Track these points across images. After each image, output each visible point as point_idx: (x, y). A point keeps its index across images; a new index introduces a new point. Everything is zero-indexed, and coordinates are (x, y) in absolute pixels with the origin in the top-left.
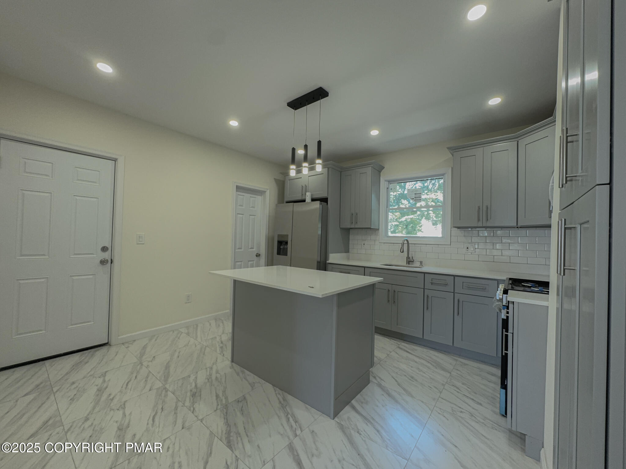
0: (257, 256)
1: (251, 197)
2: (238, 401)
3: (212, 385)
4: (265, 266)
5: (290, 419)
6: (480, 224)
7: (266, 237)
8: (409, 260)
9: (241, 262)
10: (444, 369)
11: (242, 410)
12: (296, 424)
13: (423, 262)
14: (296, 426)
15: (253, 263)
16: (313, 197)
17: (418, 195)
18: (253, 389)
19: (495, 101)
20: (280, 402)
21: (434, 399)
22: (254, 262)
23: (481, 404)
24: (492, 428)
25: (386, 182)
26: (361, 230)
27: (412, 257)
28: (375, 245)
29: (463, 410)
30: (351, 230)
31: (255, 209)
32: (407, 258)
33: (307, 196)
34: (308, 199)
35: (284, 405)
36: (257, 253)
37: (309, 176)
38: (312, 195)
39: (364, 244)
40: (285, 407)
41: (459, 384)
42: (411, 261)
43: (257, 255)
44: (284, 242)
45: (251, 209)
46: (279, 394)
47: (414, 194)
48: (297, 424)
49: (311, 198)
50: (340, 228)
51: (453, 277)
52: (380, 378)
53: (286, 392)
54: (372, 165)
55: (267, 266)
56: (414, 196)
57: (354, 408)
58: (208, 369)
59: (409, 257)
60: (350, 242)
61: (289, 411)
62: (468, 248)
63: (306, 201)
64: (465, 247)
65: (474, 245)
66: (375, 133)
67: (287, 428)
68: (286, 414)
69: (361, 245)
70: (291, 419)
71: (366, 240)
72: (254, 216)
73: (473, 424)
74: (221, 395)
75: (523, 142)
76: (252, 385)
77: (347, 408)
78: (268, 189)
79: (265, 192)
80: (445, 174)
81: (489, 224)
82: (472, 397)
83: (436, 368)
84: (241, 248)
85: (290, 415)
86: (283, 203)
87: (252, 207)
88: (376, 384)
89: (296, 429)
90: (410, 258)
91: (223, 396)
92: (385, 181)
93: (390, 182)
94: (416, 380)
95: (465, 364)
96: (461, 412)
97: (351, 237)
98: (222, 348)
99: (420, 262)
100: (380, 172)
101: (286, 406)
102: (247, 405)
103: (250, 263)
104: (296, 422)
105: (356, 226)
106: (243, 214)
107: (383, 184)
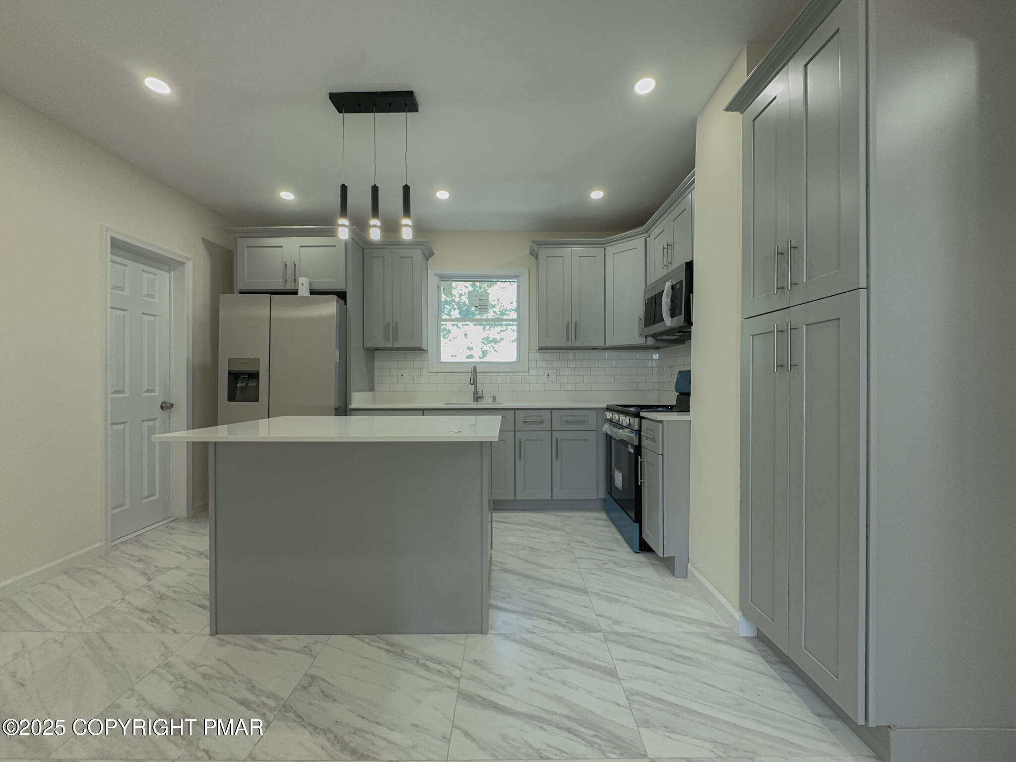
0: (162, 407)
1: (143, 271)
2: (304, 688)
3: (207, 693)
4: (188, 429)
5: (427, 665)
6: (569, 344)
7: (188, 364)
8: (478, 396)
9: (124, 423)
10: (555, 529)
11: (326, 696)
12: (442, 666)
13: (496, 397)
14: (445, 667)
15: (155, 423)
16: (313, 288)
17: (483, 303)
18: (314, 657)
19: (597, 195)
20: (388, 651)
21: (573, 562)
22: (157, 422)
23: (613, 550)
24: (638, 567)
25: (436, 277)
26: (396, 351)
27: (482, 391)
28: (420, 376)
29: (605, 562)
30: (376, 351)
31: (155, 301)
32: (474, 392)
33: (303, 285)
34: (304, 291)
35: (399, 653)
36: (163, 403)
37: (301, 246)
38: (311, 283)
39: (402, 375)
40: (403, 653)
41: (580, 538)
42: (480, 397)
43: (164, 405)
44: (244, 374)
45: (145, 298)
46: (373, 641)
47: (478, 301)
48: (444, 665)
49: (310, 289)
50: (364, 347)
51: (550, 411)
52: (498, 562)
53: (383, 633)
54: (422, 247)
55: (193, 429)
56: (477, 303)
57: (499, 608)
58: (163, 671)
59: (477, 392)
60: (376, 374)
61: (417, 655)
62: (548, 375)
63: (299, 294)
64: (546, 375)
65: (555, 371)
66: (443, 195)
67: (434, 677)
68: (415, 662)
69: (396, 377)
70: (429, 664)
71: (405, 369)
72: (152, 315)
73: (622, 570)
74: (250, 697)
75: (611, 250)
76: (307, 651)
77: (492, 613)
78: (189, 260)
79: (184, 263)
80: (519, 276)
81: (578, 344)
82: (602, 546)
83: (547, 530)
84: (122, 392)
85: (421, 659)
86: (232, 292)
87: (148, 295)
88: (500, 570)
89: (449, 672)
90: (479, 393)
91: (258, 695)
92: (436, 275)
93: (442, 277)
94: (540, 550)
95: (569, 517)
96: (605, 564)
97: (377, 364)
98: (153, 620)
99: (492, 398)
100: (428, 260)
101: (402, 651)
102: (329, 684)
103: (146, 424)
104: (440, 663)
105: (397, 345)
106: (125, 310)
107: (432, 280)
